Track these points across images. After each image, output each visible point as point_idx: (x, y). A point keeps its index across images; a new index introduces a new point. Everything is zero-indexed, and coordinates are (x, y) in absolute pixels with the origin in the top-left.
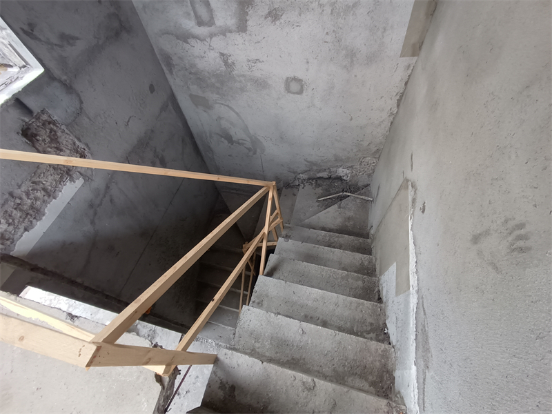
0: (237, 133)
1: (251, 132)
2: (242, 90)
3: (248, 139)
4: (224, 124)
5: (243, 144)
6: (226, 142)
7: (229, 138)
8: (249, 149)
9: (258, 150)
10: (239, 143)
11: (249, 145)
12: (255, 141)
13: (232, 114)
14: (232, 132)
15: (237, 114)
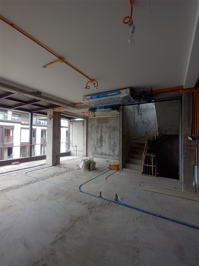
0: (145, 121)
1: (149, 120)
2: (149, 111)
3: (148, 122)
4: (143, 119)
5: (146, 123)
6: (142, 123)
7: (143, 122)
8: (147, 124)
9: (150, 124)
10: (145, 123)
11: (148, 123)
12: (149, 122)
13: (146, 116)
14: (144, 121)
15: (147, 116)
